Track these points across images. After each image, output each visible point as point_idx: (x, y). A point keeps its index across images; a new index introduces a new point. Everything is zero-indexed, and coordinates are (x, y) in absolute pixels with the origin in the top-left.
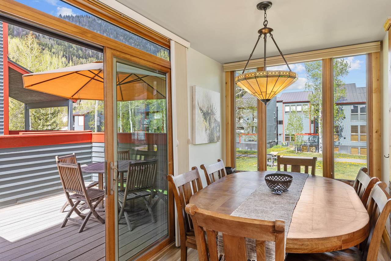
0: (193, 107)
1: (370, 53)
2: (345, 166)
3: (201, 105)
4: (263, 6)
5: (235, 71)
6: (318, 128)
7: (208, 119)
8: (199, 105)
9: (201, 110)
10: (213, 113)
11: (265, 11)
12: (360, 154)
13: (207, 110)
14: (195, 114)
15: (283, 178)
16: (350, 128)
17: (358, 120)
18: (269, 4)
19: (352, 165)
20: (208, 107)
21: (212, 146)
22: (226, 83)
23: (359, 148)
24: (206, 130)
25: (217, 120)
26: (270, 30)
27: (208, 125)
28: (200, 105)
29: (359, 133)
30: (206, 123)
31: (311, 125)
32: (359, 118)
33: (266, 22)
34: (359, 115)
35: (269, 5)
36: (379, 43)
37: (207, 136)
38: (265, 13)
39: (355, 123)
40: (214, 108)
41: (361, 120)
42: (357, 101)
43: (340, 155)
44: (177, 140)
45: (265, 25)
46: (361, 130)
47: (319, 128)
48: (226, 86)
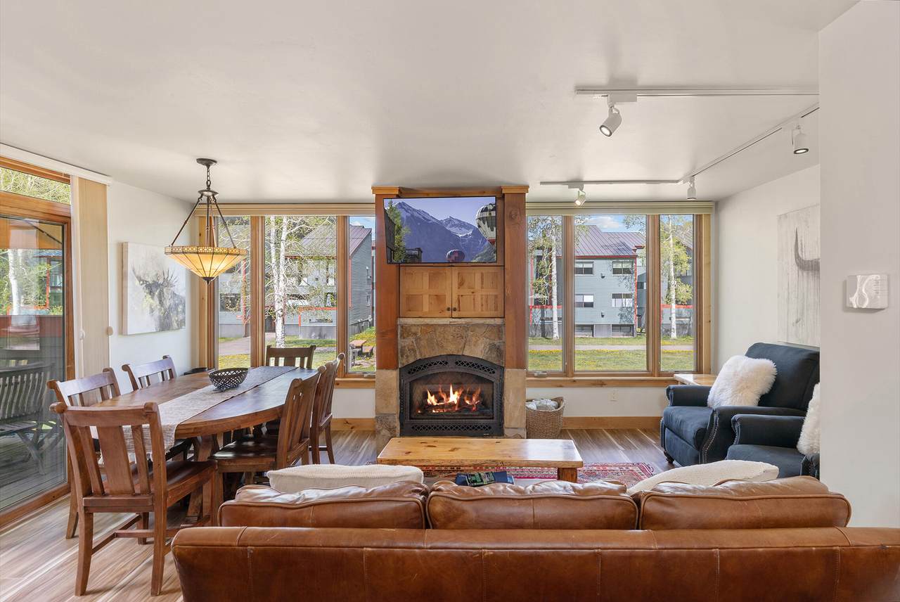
0: (122, 276)
3: (140, 273)
4: (208, 162)
7: (157, 293)
8: (135, 273)
9: (140, 279)
10: (168, 283)
11: (208, 168)
13: (155, 280)
14: (127, 287)
18: (212, 161)
20: (157, 274)
21: (167, 335)
22: (200, 235)
24: (152, 311)
25: (178, 294)
26: (215, 193)
27: (158, 302)
28: (137, 273)
30: (152, 301)
33: (209, 183)
37: (155, 320)
38: (208, 171)
40: (170, 275)
44: (81, 329)
45: (209, 186)
48: (200, 239)
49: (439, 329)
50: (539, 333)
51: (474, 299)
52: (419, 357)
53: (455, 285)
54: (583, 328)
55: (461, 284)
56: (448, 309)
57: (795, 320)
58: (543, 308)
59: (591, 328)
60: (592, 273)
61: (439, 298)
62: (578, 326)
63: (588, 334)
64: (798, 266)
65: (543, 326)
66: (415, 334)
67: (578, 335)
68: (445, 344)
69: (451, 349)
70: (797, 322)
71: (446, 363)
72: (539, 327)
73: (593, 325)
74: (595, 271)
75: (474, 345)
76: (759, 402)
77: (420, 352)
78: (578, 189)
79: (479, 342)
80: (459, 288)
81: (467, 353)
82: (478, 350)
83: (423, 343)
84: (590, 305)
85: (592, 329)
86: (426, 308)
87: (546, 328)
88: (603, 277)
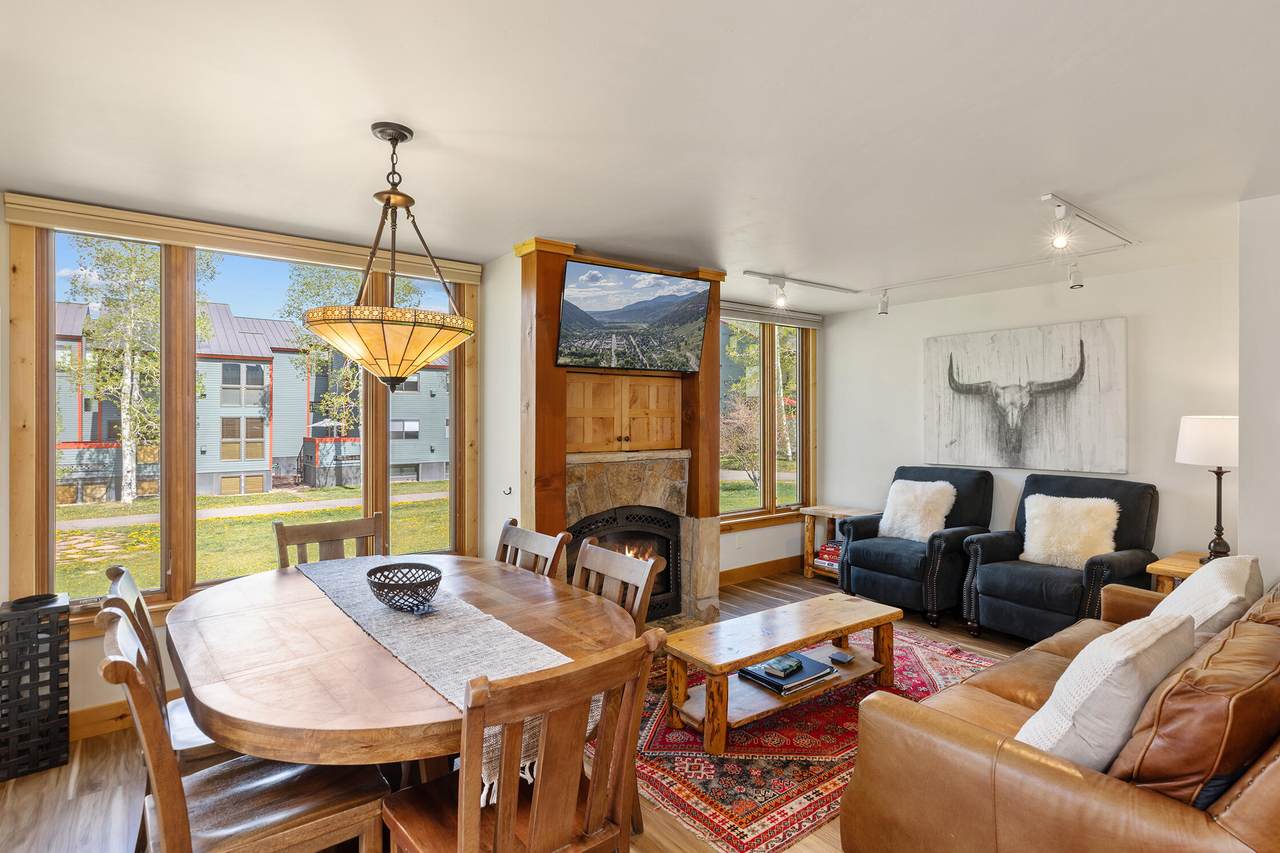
1: (460, 284)
2: (218, 530)
5: (56, 231)
6: (120, 425)
11: (394, 148)
12: (246, 492)
15: (395, 575)
16: (220, 425)
17: (240, 403)
18: (408, 135)
19: (237, 523)
22: (14, 269)
23: (243, 478)
26: (408, 202)
29: (243, 438)
31: (85, 414)
32: (243, 401)
33: (396, 177)
34: (243, 390)
35: (406, 137)
36: (479, 269)
38: (394, 153)
39: (231, 412)
41: (247, 403)
42: (237, 353)
43: (211, 502)
45: (391, 184)
46: (247, 429)
47: (123, 425)
49: (613, 470)
50: (332, 481)
51: (648, 424)
52: (583, 515)
53: (626, 404)
54: (402, 468)
55: (633, 401)
56: (620, 439)
57: (949, 441)
58: (338, 443)
59: (415, 468)
60: (416, 390)
61: (605, 422)
62: (395, 466)
63: (410, 478)
64: (953, 388)
65: (338, 469)
66: (580, 479)
67: (394, 480)
68: (618, 492)
69: (626, 498)
70: (952, 443)
71: (615, 520)
72: (332, 472)
73: (418, 465)
74: (421, 386)
75: (653, 490)
76: (946, 523)
77: (585, 506)
78: (777, 286)
79: (659, 485)
80: (630, 407)
81: (643, 502)
82: (656, 496)
83: (590, 491)
84: (413, 435)
85: (417, 471)
86: (589, 439)
87: (344, 472)
88: (433, 396)
